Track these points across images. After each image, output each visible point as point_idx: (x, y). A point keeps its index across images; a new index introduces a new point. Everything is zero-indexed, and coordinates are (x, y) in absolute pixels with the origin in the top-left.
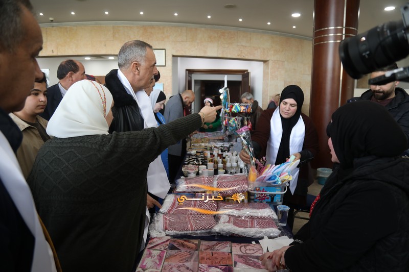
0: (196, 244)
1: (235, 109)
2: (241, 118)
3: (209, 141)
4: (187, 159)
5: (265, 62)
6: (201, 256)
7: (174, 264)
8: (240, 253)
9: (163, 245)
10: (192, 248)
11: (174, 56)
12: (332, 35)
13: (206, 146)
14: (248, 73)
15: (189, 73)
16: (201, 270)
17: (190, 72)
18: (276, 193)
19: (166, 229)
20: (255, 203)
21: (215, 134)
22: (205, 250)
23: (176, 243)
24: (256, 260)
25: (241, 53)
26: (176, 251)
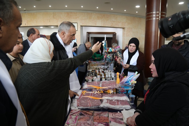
0: (92, 113)
1: (110, 50)
2: (112, 55)
3: (98, 65)
4: (88, 73)
5: (123, 28)
6: (94, 118)
7: (82, 122)
8: (112, 117)
9: (77, 113)
10: (90, 115)
11: (81, 26)
12: (155, 16)
13: (96, 68)
14: (116, 34)
15: (88, 34)
16: (94, 125)
18: (129, 89)
19: (78, 106)
20: (119, 94)
21: (101, 62)
22: (96, 115)
23: (83, 112)
24: (120, 120)
25: (112, 24)
26: (83, 116)
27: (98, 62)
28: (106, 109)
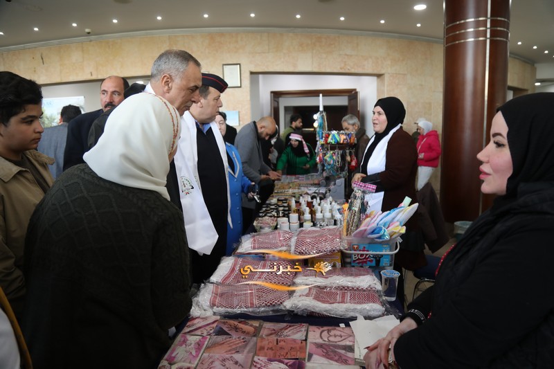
0: (255, 328)
1: (332, 139)
2: (340, 152)
3: (299, 186)
4: (264, 209)
5: (379, 76)
6: (259, 344)
7: (217, 356)
8: (320, 341)
9: (207, 328)
10: (248, 333)
11: (252, 73)
12: (472, 30)
13: (294, 193)
14: (356, 93)
15: (274, 97)
16: (255, 366)
17: (277, 95)
18: (384, 253)
19: (213, 305)
20: (353, 268)
21: (310, 177)
22: (268, 335)
23: (226, 326)
24: (343, 352)
25: (345, 65)
26: (224, 337)
27: (300, 176)
28: (302, 316)
